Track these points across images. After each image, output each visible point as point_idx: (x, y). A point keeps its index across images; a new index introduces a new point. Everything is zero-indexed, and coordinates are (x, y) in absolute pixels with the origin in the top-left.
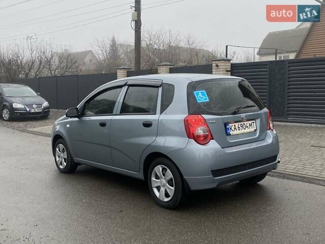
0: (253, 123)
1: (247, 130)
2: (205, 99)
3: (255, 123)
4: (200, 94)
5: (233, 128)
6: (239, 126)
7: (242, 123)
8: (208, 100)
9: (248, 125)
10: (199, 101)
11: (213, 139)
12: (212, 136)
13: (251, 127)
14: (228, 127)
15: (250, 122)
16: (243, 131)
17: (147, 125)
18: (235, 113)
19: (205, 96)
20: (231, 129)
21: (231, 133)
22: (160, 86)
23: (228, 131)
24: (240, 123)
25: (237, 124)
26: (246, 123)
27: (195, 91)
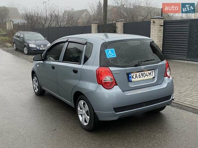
0: (152, 72)
1: (146, 78)
2: (113, 55)
3: (153, 73)
4: (110, 51)
5: (134, 77)
6: (140, 75)
7: (143, 73)
8: (115, 56)
9: (148, 74)
10: (108, 57)
11: (117, 85)
12: (116, 83)
13: (150, 75)
14: (130, 76)
15: (150, 72)
16: (143, 78)
17: (75, 71)
18: (136, 66)
19: (114, 53)
20: (132, 77)
21: (132, 80)
22: (85, 44)
23: (130, 79)
24: (141, 73)
25: (138, 74)
26: (146, 72)
27: (106, 49)
